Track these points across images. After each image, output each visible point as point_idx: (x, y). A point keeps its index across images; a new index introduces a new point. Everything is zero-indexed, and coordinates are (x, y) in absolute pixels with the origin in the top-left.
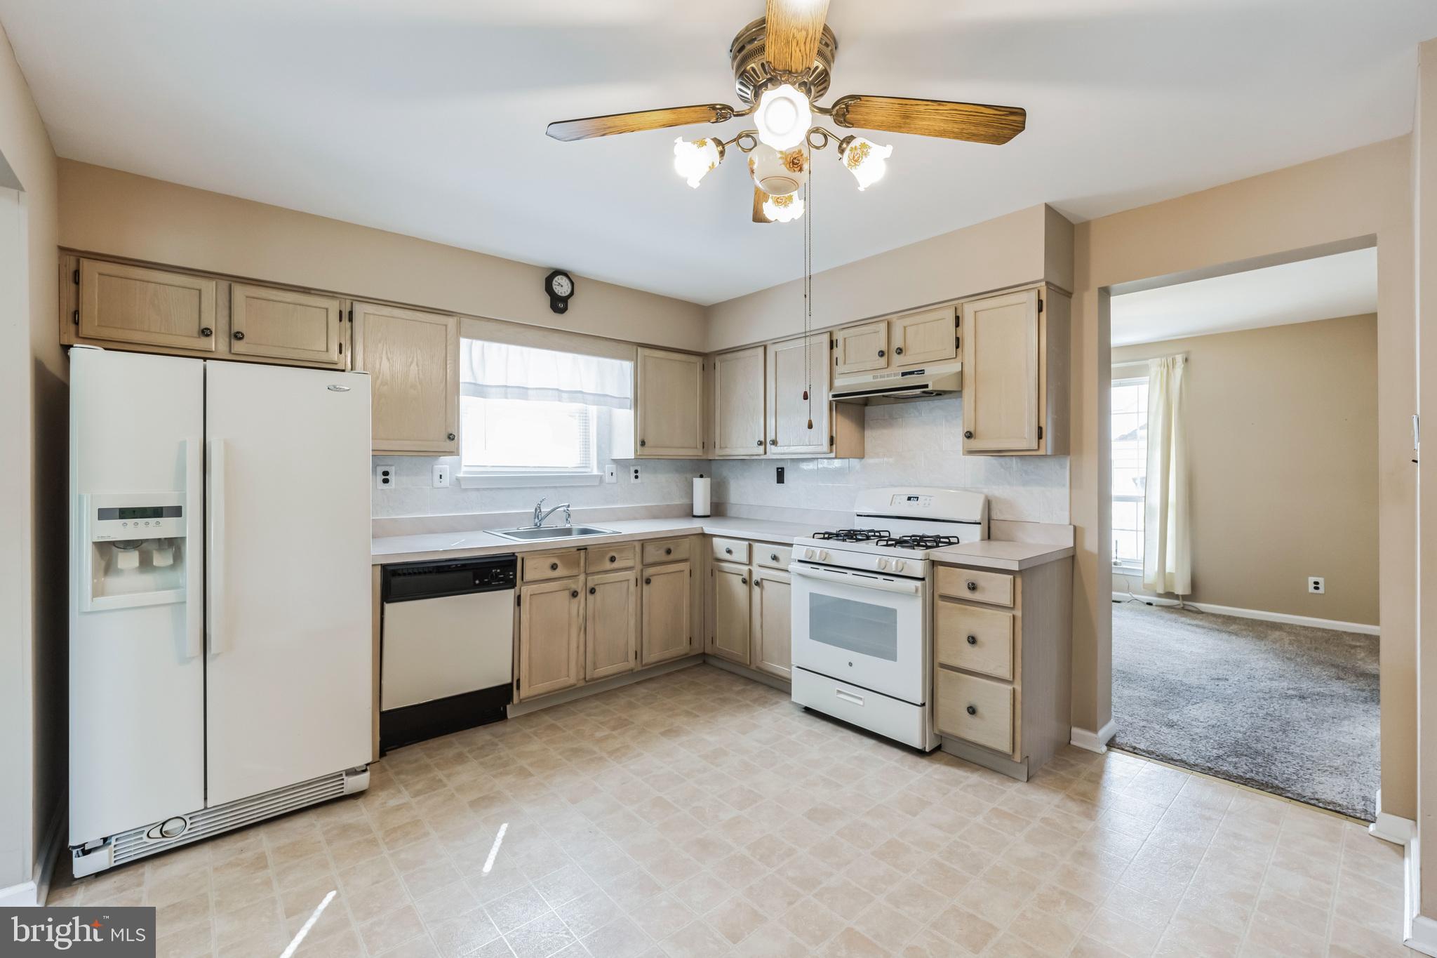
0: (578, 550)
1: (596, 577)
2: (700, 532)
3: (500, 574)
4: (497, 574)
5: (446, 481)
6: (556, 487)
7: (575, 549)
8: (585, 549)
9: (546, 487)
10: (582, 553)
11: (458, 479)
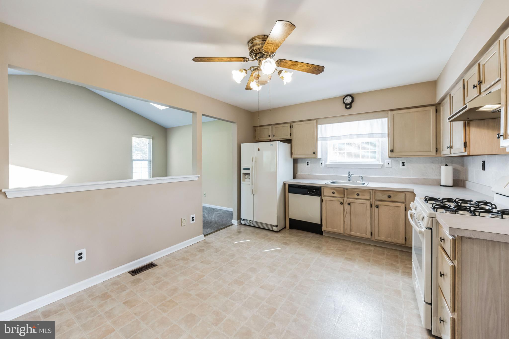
0: (344, 189)
1: (351, 200)
2: (412, 191)
3: (315, 191)
4: (314, 191)
5: (323, 165)
6: (361, 168)
7: (343, 189)
8: (347, 189)
9: (357, 168)
10: (346, 190)
11: (326, 165)
